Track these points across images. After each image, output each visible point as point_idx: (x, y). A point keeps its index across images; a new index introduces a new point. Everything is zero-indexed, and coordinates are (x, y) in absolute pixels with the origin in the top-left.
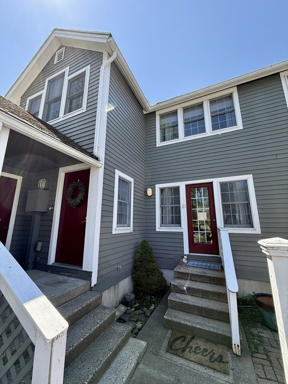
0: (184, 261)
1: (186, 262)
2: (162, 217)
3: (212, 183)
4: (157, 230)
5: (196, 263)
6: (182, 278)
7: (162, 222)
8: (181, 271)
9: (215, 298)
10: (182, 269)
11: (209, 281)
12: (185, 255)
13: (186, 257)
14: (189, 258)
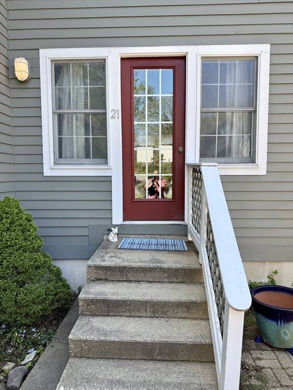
0: (113, 238)
1: (116, 240)
2: (60, 140)
4: (47, 172)
5: (137, 241)
6: (106, 280)
7: (61, 154)
8: (104, 264)
9: (179, 315)
10: (107, 257)
11: (167, 277)
12: (115, 226)
13: (115, 230)
14: (123, 232)
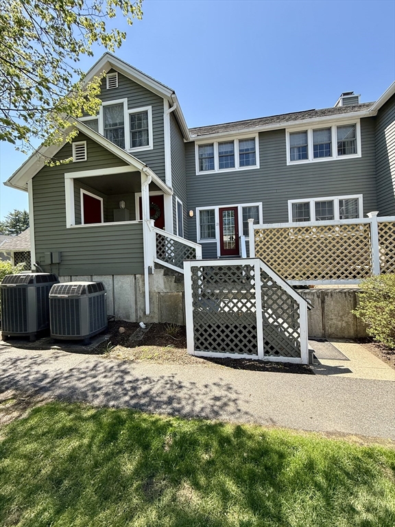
2: (201, 232)
3: (237, 207)
7: (202, 236)
